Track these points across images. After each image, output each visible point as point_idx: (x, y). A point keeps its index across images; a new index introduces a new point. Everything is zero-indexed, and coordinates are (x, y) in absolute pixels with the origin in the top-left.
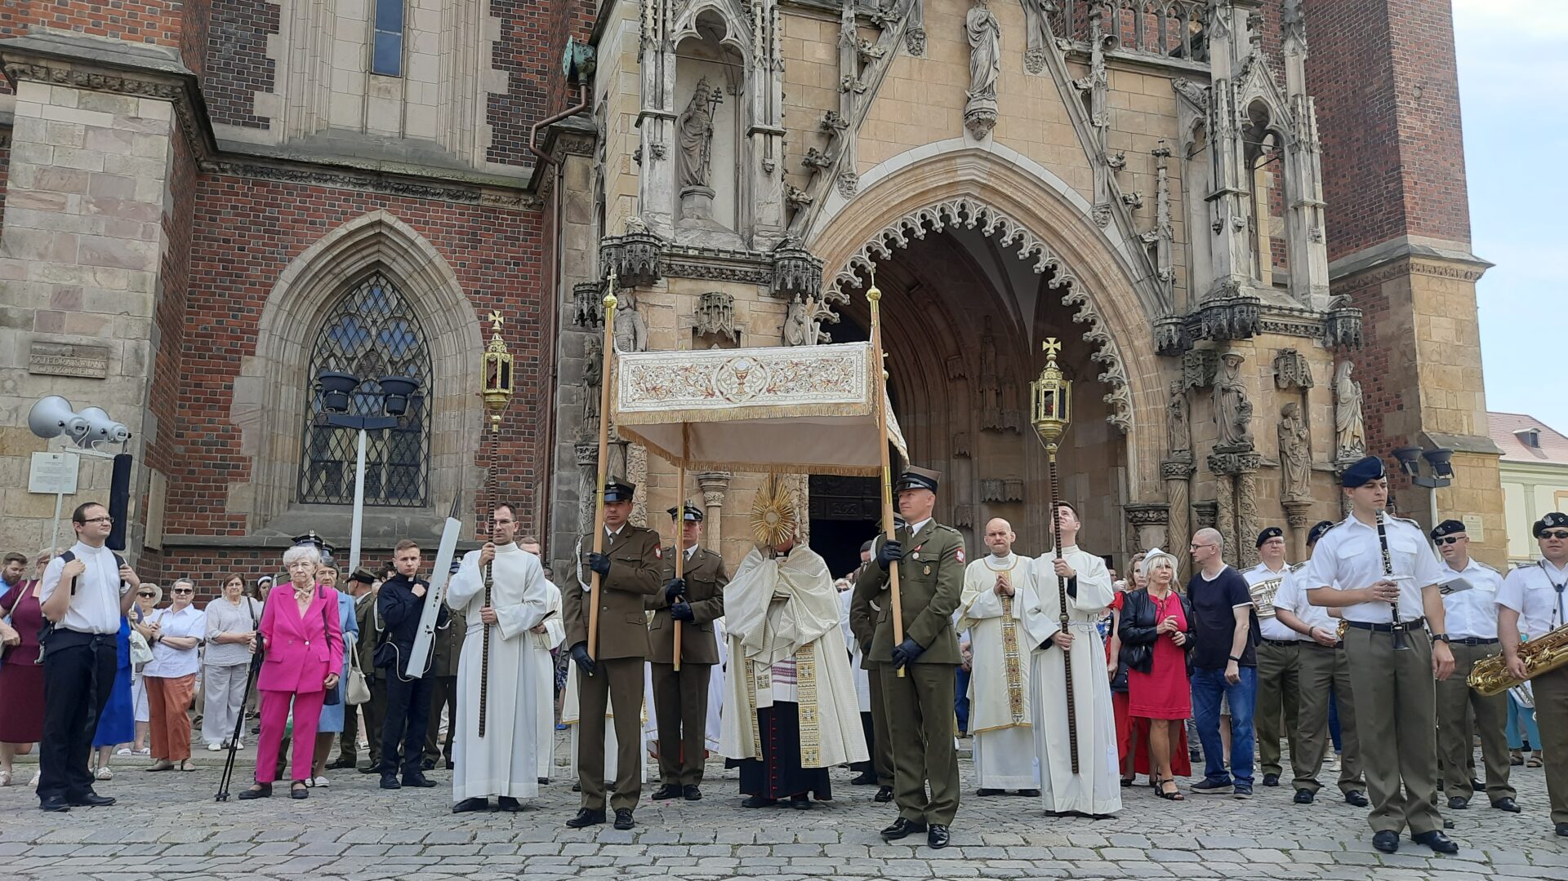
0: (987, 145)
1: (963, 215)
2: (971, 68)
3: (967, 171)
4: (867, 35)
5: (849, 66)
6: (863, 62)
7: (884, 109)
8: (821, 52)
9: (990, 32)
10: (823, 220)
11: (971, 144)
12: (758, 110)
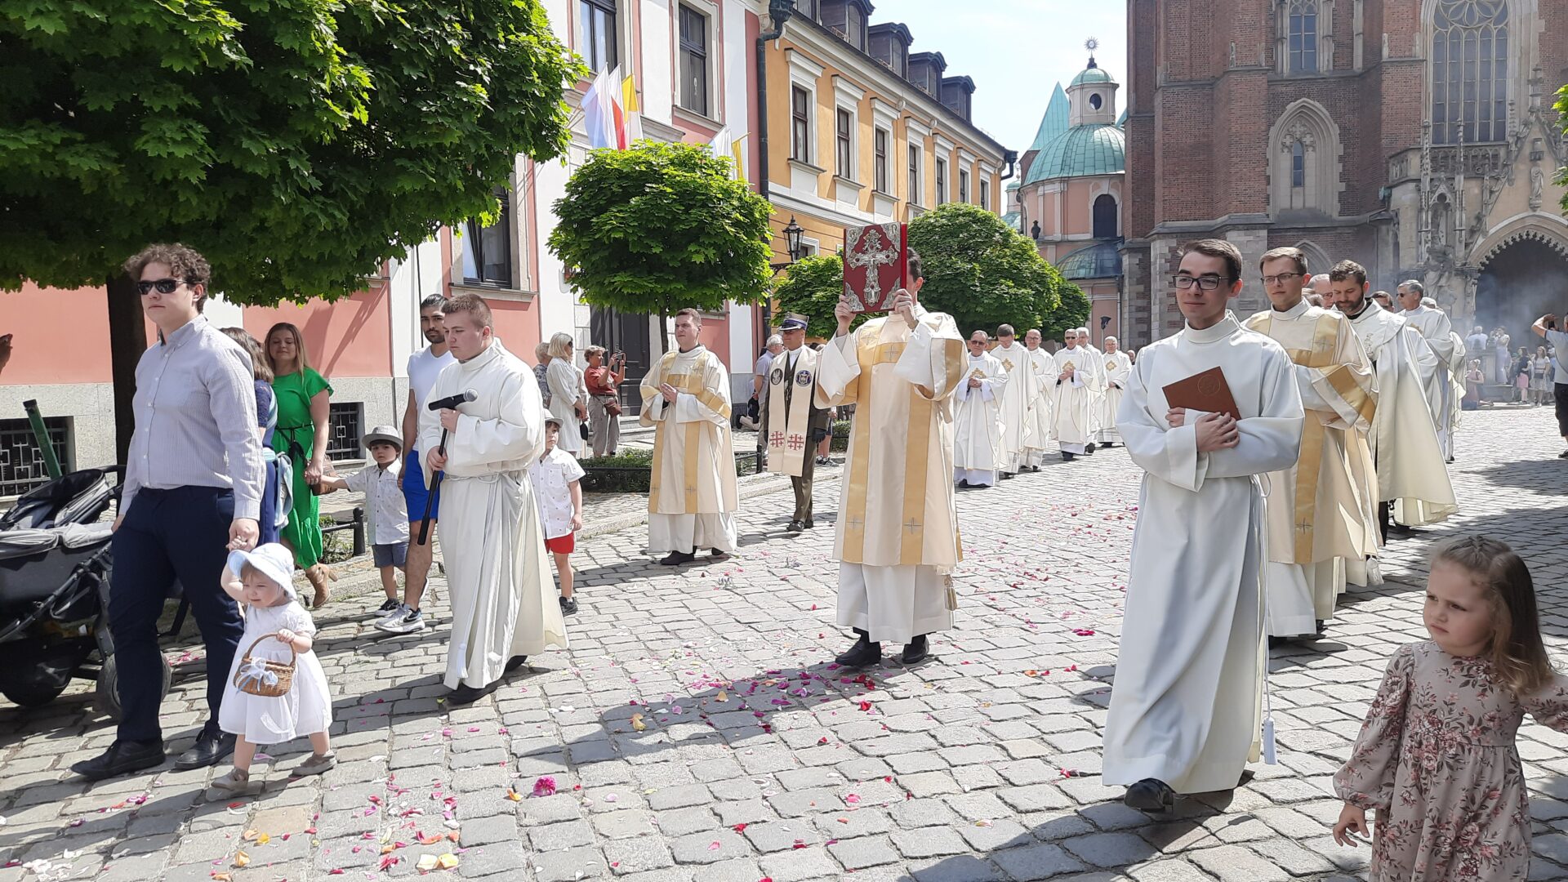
0: (1538, 213)
1: (1528, 235)
2: (1532, 189)
3: (1529, 222)
4: (1493, 182)
5: (1487, 194)
6: (1491, 192)
7: (1499, 207)
8: (1477, 191)
9: (1540, 175)
10: (1476, 246)
11: (1532, 213)
12: (1457, 223)
